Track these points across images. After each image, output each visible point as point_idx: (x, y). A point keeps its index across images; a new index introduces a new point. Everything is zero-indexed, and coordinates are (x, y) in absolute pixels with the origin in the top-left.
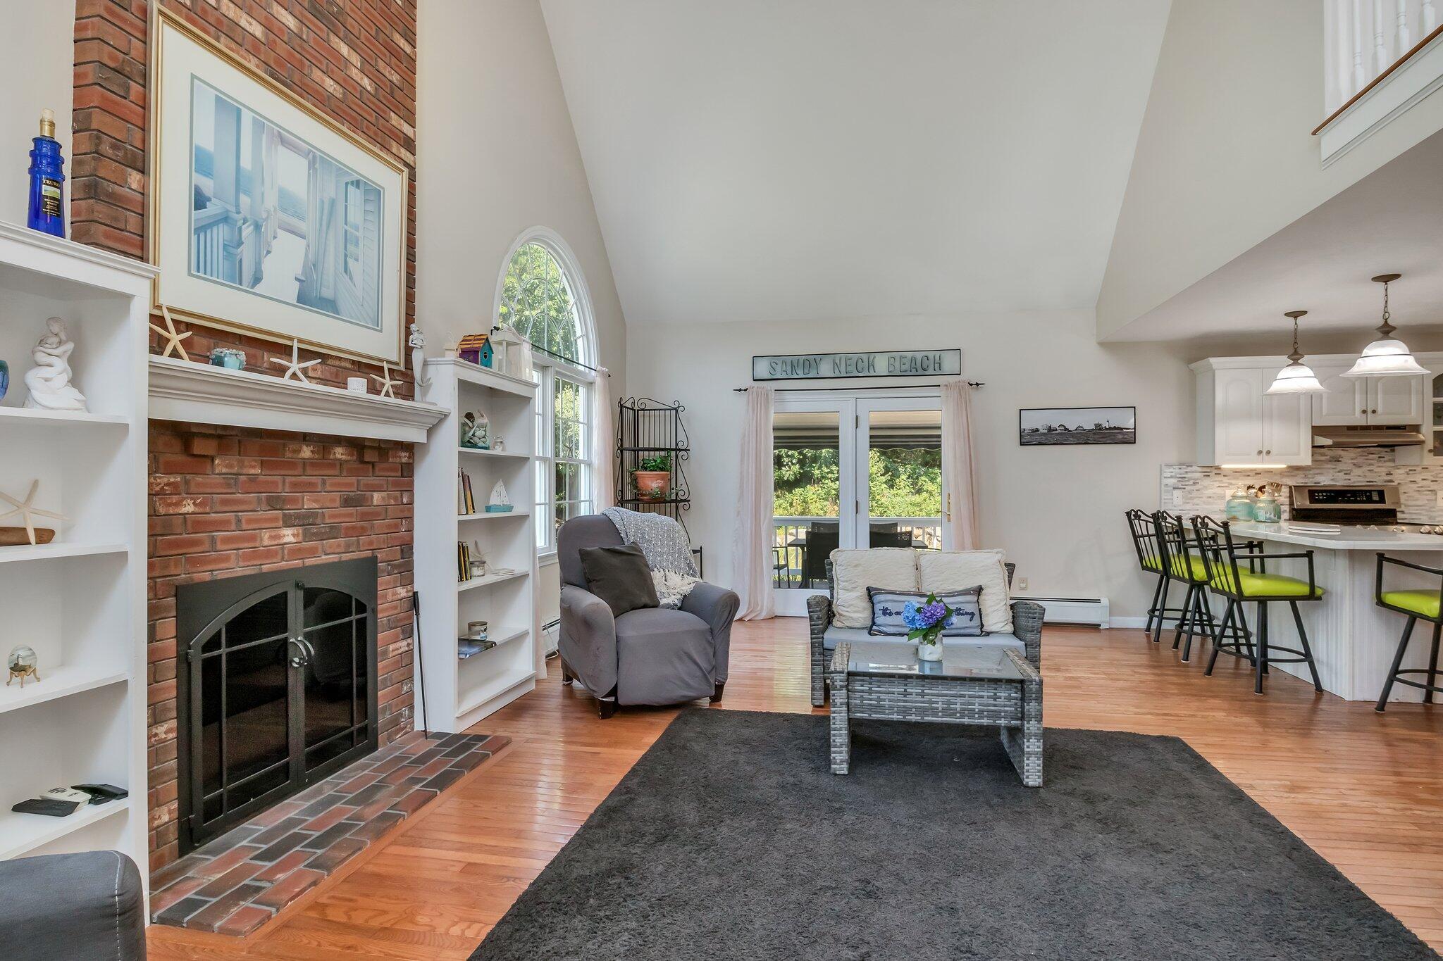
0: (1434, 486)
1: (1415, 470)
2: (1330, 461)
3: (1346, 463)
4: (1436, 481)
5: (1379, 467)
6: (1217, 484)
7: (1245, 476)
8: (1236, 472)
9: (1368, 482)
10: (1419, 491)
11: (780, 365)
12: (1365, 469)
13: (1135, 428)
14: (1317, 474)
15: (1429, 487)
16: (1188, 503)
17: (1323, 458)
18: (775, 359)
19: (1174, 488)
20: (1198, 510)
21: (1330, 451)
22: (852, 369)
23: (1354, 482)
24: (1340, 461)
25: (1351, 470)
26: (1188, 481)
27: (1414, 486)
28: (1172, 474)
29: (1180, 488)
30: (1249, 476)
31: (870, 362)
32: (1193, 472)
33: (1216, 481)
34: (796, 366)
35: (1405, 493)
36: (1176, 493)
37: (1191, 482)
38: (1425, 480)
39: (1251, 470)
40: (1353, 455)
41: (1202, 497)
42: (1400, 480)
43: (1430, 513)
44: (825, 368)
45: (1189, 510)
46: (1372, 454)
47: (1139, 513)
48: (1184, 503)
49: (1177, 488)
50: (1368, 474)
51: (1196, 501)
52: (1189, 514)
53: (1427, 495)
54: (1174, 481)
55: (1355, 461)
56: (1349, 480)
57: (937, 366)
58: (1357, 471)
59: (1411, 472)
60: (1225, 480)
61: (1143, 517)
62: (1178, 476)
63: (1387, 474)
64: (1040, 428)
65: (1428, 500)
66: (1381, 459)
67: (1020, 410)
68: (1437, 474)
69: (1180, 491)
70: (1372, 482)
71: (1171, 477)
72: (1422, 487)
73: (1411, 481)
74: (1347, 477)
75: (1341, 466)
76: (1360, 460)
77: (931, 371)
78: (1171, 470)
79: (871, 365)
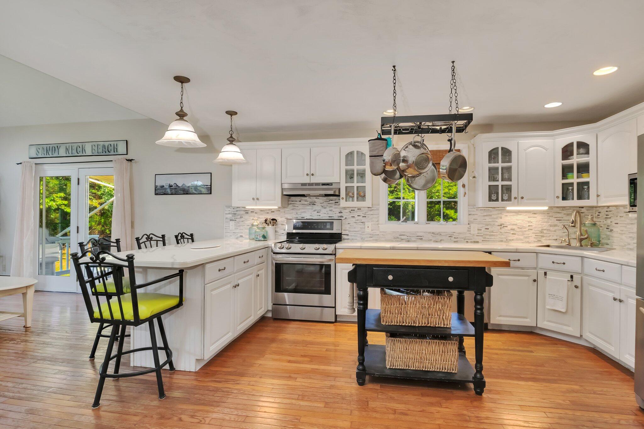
0: (364, 220)
1: (354, 210)
2: (310, 205)
3: (318, 206)
4: (366, 217)
5: (336, 208)
6: (252, 218)
7: (266, 213)
8: (262, 211)
9: (329, 217)
10: (356, 222)
11: (41, 149)
12: (328, 209)
13: (211, 185)
14: (303, 212)
15: (362, 220)
16: (237, 229)
17: (306, 203)
18: (39, 147)
19: (231, 220)
20: (242, 233)
21: (310, 199)
22: (74, 151)
23: (322, 217)
24: (315, 205)
25: (320, 210)
26: (238, 216)
27: (354, 219)
28: (229, 212)
29: (234, 220)
30: (268, 213)
31: (83, 148)
32: (240, 211)
33: (251, 216)
34: (49, 151)
35: (349, 223)
36: (231, 222)
37: (239, 217)
38: (359, 216)
39: (269, 210)
40: (322, 201)
41: (244, 225)
42: (347, 216)
43: (362, 236)
44: (62, 152)
45: (238, 233)
46: (332, 200)
47: (184, 234)
48: (235, 229)
49: (232, 220)
50: (330, 212)
51: (241, 228)
52: (238, 235)
53: (360, 225)
54: (230, 215)
55: (322, 205)
56: (320, 216)
57: (115, 150)
58: (324, 211)
59: (352, 211)
60: (256, 215)
61: (186, 236)
62: (232, 213)
63: (339, 213)
64: (164, 185)
65: (360, 228)
66: (336, 203)
67: (156, 175)
68: (365, 213)
69: (233, 222)
70: (332, 217)
71: (229, 214)
72: (358, 220)
73: (352, 217)
74: (318, 214)
75: (315, 207)
76: (325, 204)
77: (112, 153)
78: (229, 209)
79: (83, 150)
